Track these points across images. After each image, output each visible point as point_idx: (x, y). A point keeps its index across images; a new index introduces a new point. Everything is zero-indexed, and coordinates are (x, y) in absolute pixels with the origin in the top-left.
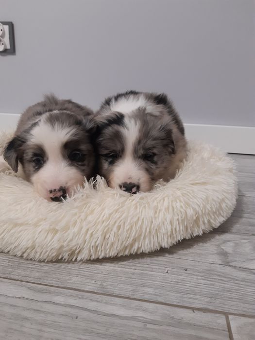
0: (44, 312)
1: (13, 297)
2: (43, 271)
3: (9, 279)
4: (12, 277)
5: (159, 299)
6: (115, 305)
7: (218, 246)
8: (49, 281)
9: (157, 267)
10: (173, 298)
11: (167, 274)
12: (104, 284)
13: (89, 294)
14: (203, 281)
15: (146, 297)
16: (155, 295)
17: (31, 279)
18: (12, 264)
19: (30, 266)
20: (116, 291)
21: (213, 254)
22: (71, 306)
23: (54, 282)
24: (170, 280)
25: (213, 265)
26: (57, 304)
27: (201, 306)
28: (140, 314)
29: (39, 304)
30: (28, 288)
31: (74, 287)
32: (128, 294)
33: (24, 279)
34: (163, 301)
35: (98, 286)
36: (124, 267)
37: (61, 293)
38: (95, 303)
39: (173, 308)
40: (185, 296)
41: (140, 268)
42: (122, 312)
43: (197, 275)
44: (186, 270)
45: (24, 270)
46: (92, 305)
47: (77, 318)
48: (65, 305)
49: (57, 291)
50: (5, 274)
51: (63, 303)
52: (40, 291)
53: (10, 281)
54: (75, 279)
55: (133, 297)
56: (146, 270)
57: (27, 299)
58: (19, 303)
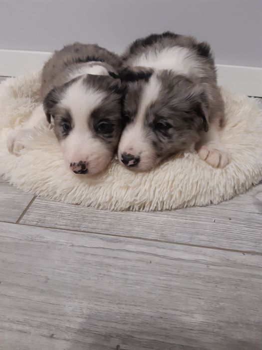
0: (122, 259)
1: (90, 247)
2: (107, 223)
3: (80, 231)
4: (82, 230)
5: (214, 245)
6: (179, 250)
7: (254, 196)
8: (116, 232)
9: (205, 217)
10: (225, 244)
11: (214, 223)
12: (164, 233)
13: (154, 242)
14: (246, 229)
15: (203, 243)
16: (210, 241)
17: (100, 230)
18: (77, 218)
19: (94, 219)
20: (176, 239)
21: (250, 204)
22: (143, 253)
23: (121, 233)
24: (219, 228)
25: (251, 214)
26: (130, 251)
27: (249, 250)
28: (201, 258)
29: (115, 252)
30: (101, 239)
31: (139, 237)
32: (187, 241)
33: (94, 231)
34: (217, 246)
35: (159, 235)
36: (176, 218)
37: (131, 242)
38: (162, 250)
39: (227, 252)
40: (234, 242)
41: (190, 218)
42: (186, 256)
43: (241, 224)
44: (230, 219)
45: (90, 223)
46: (160, 252)
47: (151, 262)
48: (138, 252)
49: (126, 241)
50: (74, 227)
51: (135, 250)
52: (111, 241)
53: (82, 233)
54: (137, 229)
55: (191, 244)
56: (196, 220)
57: (104, 248)
58: (98, 252)
